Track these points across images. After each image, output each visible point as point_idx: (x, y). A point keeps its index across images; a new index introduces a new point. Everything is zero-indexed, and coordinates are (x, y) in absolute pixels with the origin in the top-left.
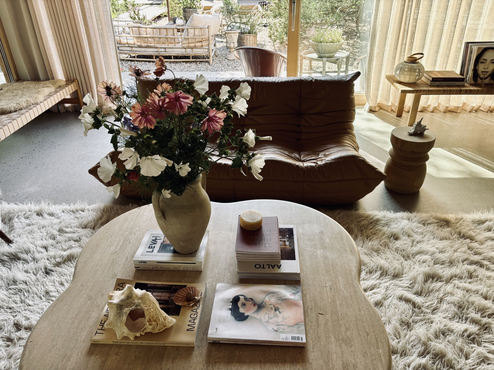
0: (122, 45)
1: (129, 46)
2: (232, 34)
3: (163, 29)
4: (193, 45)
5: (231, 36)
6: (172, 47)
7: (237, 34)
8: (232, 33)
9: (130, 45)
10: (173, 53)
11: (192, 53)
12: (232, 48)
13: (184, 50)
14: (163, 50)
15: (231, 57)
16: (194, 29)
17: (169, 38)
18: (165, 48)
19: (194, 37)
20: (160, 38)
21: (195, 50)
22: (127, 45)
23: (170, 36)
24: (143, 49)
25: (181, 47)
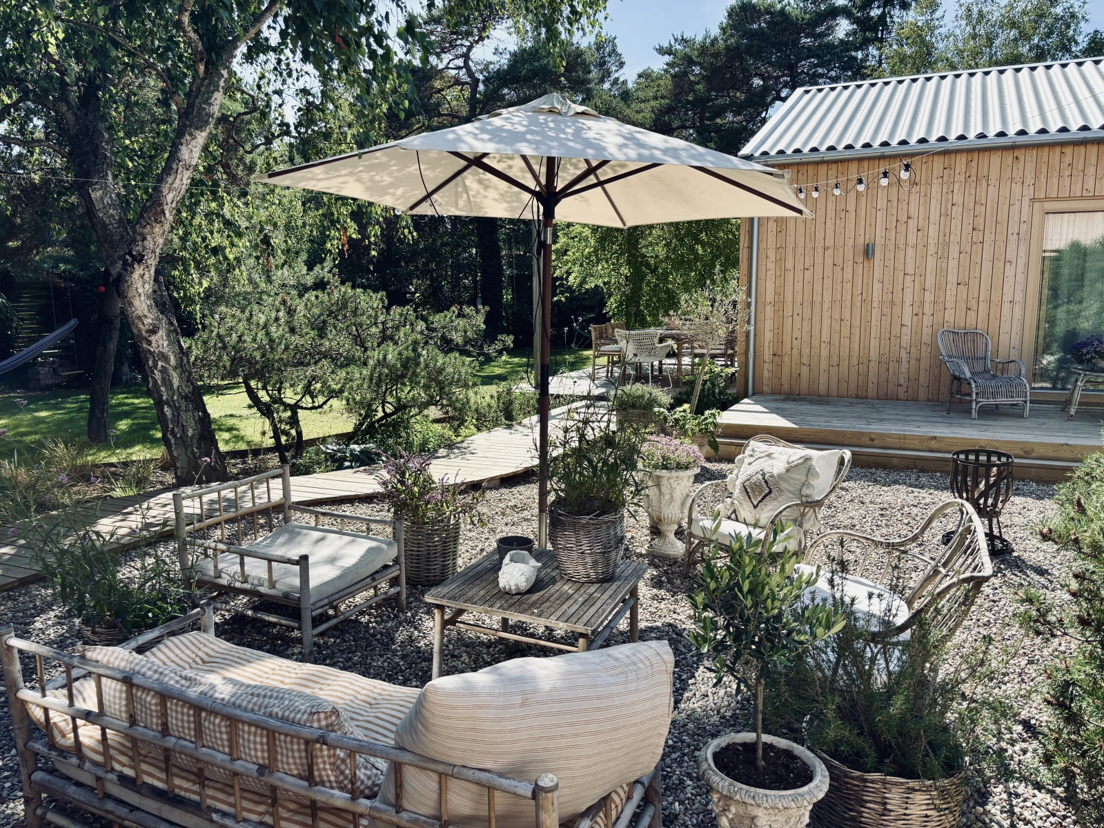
5: (752, 820)
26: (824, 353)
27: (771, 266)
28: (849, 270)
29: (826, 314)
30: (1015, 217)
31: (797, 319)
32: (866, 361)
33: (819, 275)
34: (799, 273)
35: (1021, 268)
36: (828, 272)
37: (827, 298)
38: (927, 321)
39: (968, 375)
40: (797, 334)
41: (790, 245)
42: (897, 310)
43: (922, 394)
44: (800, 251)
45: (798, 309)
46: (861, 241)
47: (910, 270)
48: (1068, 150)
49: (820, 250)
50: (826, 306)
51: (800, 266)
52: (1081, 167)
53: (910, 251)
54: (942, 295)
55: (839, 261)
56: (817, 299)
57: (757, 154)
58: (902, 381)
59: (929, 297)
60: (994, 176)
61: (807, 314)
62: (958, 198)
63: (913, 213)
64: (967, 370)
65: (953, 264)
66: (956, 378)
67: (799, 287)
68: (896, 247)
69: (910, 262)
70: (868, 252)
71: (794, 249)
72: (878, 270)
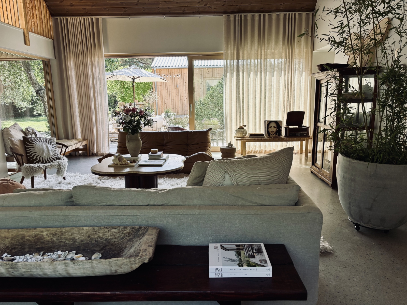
26: (171, 106)
27: (159, 89)
28: (174, 90)
29: (171, 99)
30: (201, 81)
31: (165, 100)
32: (178, 108)
33: (169, 91)
34: (165, 91)
35: (203, 90)
36: (170, 90)
37: (170, 95)
40: (165, 103)
42: (183, 97)
44: (165, 86)
45: (165, 98)
46: (176, 84)
47: (185, 90)
48: (208, 69)
49: (168, 86)
50: (170, 97)
51: (165, 89)
52: (210, 72)
53: (185, 86)
55: (172, 88)
56: (169, 95)
57: (155, 66)
58: (185, 111)
60: (197, 73)
61: (167, 99)
63: (185, 79)
67: (165, 93)
68: (182, 86)
69: (185, 88)
70: (177, 86)
71: (164, 86)
72: (179, 90)
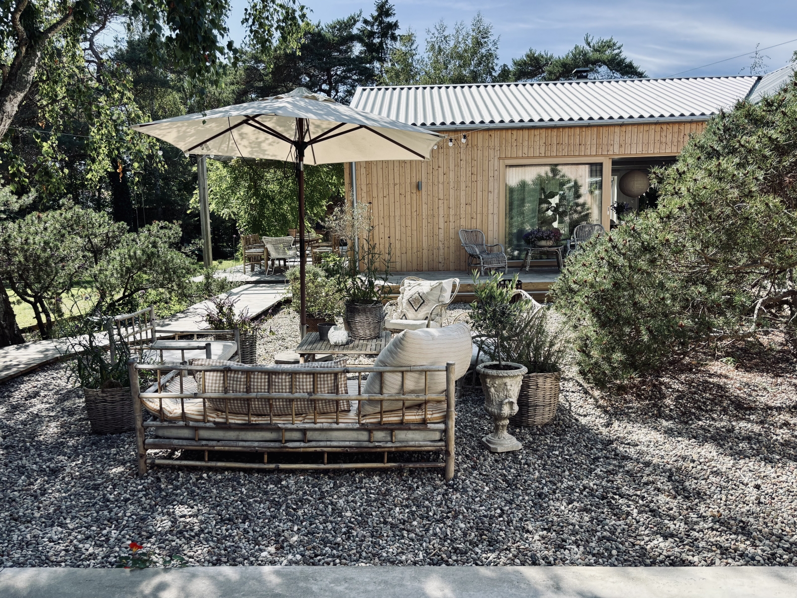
0: (166, 424)
1: (187, 427)
2: (507, 380)
3: (303, 373)
4: (394, 418)
5: (505, 384)
6: (326, 426)
7: (520, 379)
8: (509, 376)
9: (191, 423)
10: (329, 443)
11: (389, 444)
12: (505, 419)
13: (364, 436)
14: (297, 435)
15: (501, 445)
16: (403, 372)
17: (318, 400)
18: (304, 431)
19: (402, 397)
20: (291, 400)
21: (401, 435)
22: (182, 423)
23: (324, 393)
24: (232, 435)
25: (358, 426)
26: (398, 246)
27: (364, 195)
28: (408, 197)
29: (397, 224)
30: (491, 168)
31: (382, 227)
32: (421, 250)
33: (392, 200)
34: (381, 199)
35: (496, 196)
36: (397, 198)
37: (398, 213)
38: (452, 225)
39: (478, 253)
40: (382, 235)
41: (375, 182)
42: (436, 220)
43: (452, 267)
44: (380, 186)
45: (381, 221)
46: (414, 180)
47: (441, 197)
48: (515, 132)
49: (392, 185)
50: (397, 218)
51: (381, 195)
52: (521, 142)
53: (441, 186)
54: (458, 210)
55: (403, 192)
56: (392, 214)
58: (441, 260)
59: (452, 212)
60: (480, 145)
61: (387, 224)
62: (463, 157)
63: (441, 165)
64: (477, 250)
65: (463, 193)
66: (471, 255)
67: (381, 207)
68: (433, 183)
69: (441, 192)
70: (418, 187)
71: (377, 184)
72: (424, 197)
